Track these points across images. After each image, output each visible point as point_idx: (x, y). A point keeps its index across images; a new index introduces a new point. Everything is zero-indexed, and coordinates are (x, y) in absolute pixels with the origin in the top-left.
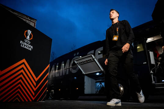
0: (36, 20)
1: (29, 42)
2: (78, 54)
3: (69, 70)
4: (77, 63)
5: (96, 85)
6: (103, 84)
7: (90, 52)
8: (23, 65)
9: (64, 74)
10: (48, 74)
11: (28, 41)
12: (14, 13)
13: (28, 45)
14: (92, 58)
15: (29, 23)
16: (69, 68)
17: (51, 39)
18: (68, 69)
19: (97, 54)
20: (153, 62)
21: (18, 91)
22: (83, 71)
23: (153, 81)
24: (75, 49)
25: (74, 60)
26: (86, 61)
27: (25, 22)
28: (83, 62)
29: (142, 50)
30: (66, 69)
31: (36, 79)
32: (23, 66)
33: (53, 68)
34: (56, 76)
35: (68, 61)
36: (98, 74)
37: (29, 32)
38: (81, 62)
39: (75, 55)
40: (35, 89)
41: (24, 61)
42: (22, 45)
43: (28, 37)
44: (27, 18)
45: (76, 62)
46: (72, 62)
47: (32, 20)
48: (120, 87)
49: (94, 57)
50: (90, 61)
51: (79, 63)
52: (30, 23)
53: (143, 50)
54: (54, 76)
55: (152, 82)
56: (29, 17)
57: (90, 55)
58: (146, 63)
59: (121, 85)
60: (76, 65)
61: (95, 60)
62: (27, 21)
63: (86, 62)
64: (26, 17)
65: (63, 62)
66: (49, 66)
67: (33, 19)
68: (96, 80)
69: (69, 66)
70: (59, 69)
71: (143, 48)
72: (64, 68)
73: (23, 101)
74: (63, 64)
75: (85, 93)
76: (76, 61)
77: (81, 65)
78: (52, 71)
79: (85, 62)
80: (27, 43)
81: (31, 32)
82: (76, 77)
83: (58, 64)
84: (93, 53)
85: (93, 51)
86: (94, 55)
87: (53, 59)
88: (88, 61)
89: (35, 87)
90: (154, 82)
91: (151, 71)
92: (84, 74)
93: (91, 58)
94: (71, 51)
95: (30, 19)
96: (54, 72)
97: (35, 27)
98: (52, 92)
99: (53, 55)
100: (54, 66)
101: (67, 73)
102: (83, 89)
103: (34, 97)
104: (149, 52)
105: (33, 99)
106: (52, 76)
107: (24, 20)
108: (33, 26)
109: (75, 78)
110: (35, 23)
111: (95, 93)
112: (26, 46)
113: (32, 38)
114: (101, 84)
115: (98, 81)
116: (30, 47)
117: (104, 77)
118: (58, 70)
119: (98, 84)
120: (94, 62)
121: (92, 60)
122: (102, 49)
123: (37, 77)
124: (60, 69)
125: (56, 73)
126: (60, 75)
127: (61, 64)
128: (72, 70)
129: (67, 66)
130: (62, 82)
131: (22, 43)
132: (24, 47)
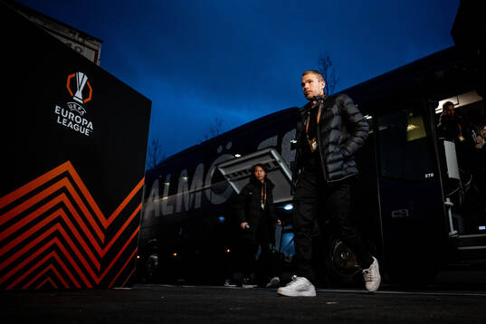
0: (101, 42)
1: (82, 110)
2: (229, 146)
3: (204, 196)
4: (227, 176)
5: (282, 240)
7: (267, 141)
8: (66, 178)
9: (187, 209)
10: (141, 206)
11: (77, 107)
12: (32, 19)
13: (78, 119)
14: (271, 160)
15: (79, 50)
16: (203, 191)
17: (149, 103)
18: (200, 193)
19: (285, 147)
20: (453, 171)
21: (53, 257)
23: (452, 229)
24: (220, 133)
25: (217, 165)
27: (67, 47)
28: (244, 171)
29: (423, 135)
30: (195, 192)
31: (106, 223)
32: (65, 182)
33: (155, 191)
34: (164, 214)
35: (201, 167)
36: (289, 207)
37: (82, 79)
38: (240, 173)
39: (220, 150)
40: (102, 253)
41: (67, 166)
42: (61, 120)
43: (79, 94)
44: (71, 35)
45: (223, 172)
46: (213, 172)
47: (87, 43)
49: (277, 158)
51: (233, 174)
52: (81, 51)
53: (425, 135)
54: (157, 214)
55: (450, 231)
56: (79, 32)
57: (267, 151)
58: (432, 175)
60: (225, 179)
61: (282, 164)
62: (74, 45)
64: (70, 32)
65: (185, 171)
66: (142, 183)
67: (92, 39)
69: (204, 185)
70: (173, 191)
71: (424, 130)
72: (190, 190)
73: (67, 286)
74: (186, 178)
76: (223, 168)
78: (150, 199)
80: (76, 113)
81: (86, 78)
82: (223, 216)
83: (168, 177)
84: (275, 144)
85: (276, 138)
86: (279, 151)
87: (155, 162)
89: (103, 246)
90: (456, 232)
91: (448, 199)
93: (269, 160)
94: (209, 138)
95: (81, 40)
96: (157, 200)
97: (98, 63)
98: (153, 260)
99: (156, 149)
100: (157, 182)
101: (198, 205)
103: (99, 274)
104: (443, 140)
105: (98, 281)
106: (153, 211)
107: (65, 41)
108: (92, 60)
109: (222, 218)
110: (97, 51)
112: (74, 123)
113: (90, 99)
115: (289, 227)
116: (85, 126)
118: (169, 195)
120: (279, 171)
121: (273, 166)
123: (107, 216)
124: (176, 193)
125: (164, 204)
126: (174, 210)
127: (179, 176)
128: (213, 194)
129: (198, 184)
130: (181, 230)
131: (60, 112)
132: (67, 124)
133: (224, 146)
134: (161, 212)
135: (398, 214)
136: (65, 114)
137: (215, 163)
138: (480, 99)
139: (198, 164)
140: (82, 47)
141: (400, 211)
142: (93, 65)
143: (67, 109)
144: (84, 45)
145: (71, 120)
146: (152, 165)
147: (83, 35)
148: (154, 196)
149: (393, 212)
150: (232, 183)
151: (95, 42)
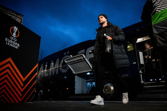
0: (23, 16)
1: (15, 40)
2: (68, 53)
4: (68, 63)
5: (86, 85)
6: (94, 83)
7: (81, 51)
8: (9, 64)
9: (53, 74)
10: (36, 74)
11: (14, 38)
13: (14, 43)
15: (15, 18)
17: (40, 37)
18: (58, 69)
19: (87, 53)
20: (142, 62)
21: (4, 92)
22: (73, 71)
24: (65, 48)
26: (77, 60)
27: (10, 18)
28: (73, 61)
30: (56, 68)
31: (24, 80)
32: (9, 65)
33: (42, 68)
34: (45, 76)
35: (58, 60)
36: (88, 74)
37: (16, 29)
38: (72, 62)
39: (65, 54)
40: (22, 90)
41: (10, 59)
42: (8, 43)
43: (14, 34)
44: (12, 13)
45: (66, 62)
46: (62, 61)
47: (18, 16)
48: (110, 86)
49: (85, 57)
50: (81, 61)
51: (70, 62)
53: (133, 49)
54: (42, 76)
55: (141, 81)
57: (81, 54)
58: (135, 63)
59: (111, 84)
61: (86, 59)
62: (13, 17)
63: (77, 62)
64: (12, 12)
65: (53, 61)
66: (37, 65)
67: (20, 15)
68: (87, 79)
69: (59, 66)
70: (48, 68)
72: (54, 67)
73: (9, 102)
74: (53, 64)
75: (75, 93)
76: (66, 60)
77: (72, 64)
78: (40, 71)
79: (75, 61)
80: (13, 41)
81: (17, 28)
83: (47, 63)
84: (84, 52)
85: (84, 50)
86: (85, 54)
87: (42, 58)
88: (79, 61)
89: (22, 88)
90: (143, 81)
91: (141, 71)
92: (75, 73)
93: (82, 58)
94: (61, 50)
95: (16, 15)
97: (22, 23)
98: (41, 92)
99: (42, 53)
100: (42, 65)
101: (57, 73)
102: (74, 89)
103: (21, 98)
104: (139, 52)
105: (20, 100)
106: (41, 75)
107: (10, 15)
108: (20, 22)
109: (65, 77)
110: (21, 19)
111: (86, 93)
112: (12, 44)
113: (18, 36)
114: (92, 83)
115: (88, 80)
116: (17, 45)
117: (95, 77)
119: (89, 84)
120: (85, 61)
121: (83, 60)
122: (93, 48)
123: (24, 77)
125: (45, 72)
126: (49, 74)
127: (50, 63)
128: (62, 69)
129: (57, 66)
130: (51, 82)
131: (7, 40)
132: (10, 44)
133: (66, 53)
134: (44, 75)
135: (125, 76)
136: (9, 41)
137: (63, 58)
138: (150, 38)
139: (57, 59)
140: (16, 17)
141: (125, 75)
142: (20, 24)
143: (10, 39)
144: (17, 17)
145: (11, 43)
146: (41, 59)
147: (16, 13)
148: (41, 70)
149: (123, 75)
150: (69, 66)
151: (21, 16)
